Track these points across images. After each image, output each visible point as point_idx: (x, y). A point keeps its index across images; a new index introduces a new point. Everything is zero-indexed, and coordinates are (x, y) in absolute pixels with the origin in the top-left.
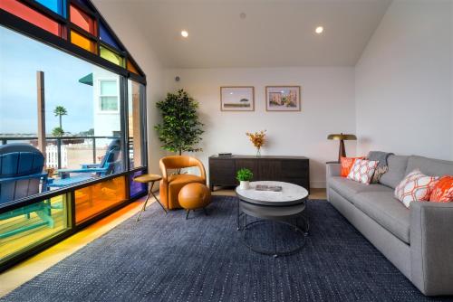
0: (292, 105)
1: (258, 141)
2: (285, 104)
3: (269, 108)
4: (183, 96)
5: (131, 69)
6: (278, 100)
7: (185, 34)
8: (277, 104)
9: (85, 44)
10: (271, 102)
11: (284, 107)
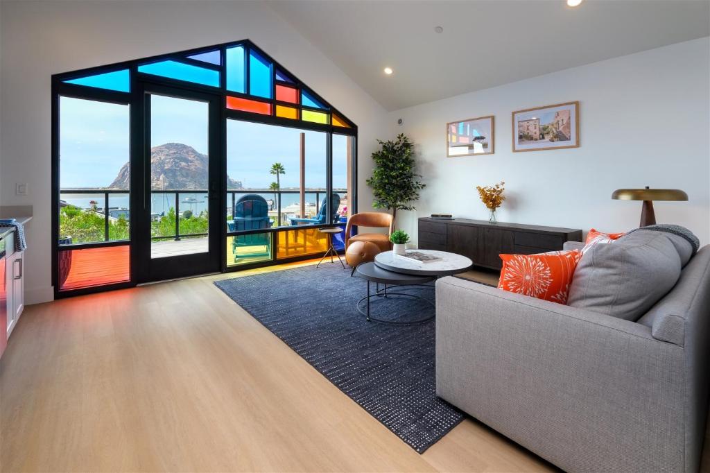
0: (560, 137)
1: (492, 200)
2: (547, 138)
3: (518, 147)
4: (403, 142)
5: (336, 123)
6: (534, 132)
7: (388, 71)
8: (531, 138)
9: (290, 113)
10: (521, 137)
11: (546, 143)
